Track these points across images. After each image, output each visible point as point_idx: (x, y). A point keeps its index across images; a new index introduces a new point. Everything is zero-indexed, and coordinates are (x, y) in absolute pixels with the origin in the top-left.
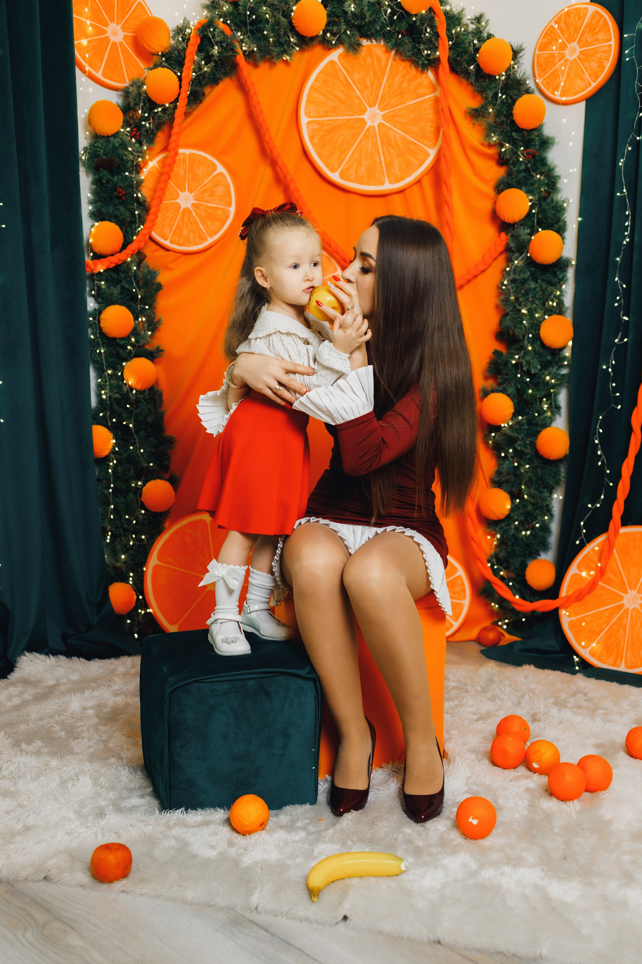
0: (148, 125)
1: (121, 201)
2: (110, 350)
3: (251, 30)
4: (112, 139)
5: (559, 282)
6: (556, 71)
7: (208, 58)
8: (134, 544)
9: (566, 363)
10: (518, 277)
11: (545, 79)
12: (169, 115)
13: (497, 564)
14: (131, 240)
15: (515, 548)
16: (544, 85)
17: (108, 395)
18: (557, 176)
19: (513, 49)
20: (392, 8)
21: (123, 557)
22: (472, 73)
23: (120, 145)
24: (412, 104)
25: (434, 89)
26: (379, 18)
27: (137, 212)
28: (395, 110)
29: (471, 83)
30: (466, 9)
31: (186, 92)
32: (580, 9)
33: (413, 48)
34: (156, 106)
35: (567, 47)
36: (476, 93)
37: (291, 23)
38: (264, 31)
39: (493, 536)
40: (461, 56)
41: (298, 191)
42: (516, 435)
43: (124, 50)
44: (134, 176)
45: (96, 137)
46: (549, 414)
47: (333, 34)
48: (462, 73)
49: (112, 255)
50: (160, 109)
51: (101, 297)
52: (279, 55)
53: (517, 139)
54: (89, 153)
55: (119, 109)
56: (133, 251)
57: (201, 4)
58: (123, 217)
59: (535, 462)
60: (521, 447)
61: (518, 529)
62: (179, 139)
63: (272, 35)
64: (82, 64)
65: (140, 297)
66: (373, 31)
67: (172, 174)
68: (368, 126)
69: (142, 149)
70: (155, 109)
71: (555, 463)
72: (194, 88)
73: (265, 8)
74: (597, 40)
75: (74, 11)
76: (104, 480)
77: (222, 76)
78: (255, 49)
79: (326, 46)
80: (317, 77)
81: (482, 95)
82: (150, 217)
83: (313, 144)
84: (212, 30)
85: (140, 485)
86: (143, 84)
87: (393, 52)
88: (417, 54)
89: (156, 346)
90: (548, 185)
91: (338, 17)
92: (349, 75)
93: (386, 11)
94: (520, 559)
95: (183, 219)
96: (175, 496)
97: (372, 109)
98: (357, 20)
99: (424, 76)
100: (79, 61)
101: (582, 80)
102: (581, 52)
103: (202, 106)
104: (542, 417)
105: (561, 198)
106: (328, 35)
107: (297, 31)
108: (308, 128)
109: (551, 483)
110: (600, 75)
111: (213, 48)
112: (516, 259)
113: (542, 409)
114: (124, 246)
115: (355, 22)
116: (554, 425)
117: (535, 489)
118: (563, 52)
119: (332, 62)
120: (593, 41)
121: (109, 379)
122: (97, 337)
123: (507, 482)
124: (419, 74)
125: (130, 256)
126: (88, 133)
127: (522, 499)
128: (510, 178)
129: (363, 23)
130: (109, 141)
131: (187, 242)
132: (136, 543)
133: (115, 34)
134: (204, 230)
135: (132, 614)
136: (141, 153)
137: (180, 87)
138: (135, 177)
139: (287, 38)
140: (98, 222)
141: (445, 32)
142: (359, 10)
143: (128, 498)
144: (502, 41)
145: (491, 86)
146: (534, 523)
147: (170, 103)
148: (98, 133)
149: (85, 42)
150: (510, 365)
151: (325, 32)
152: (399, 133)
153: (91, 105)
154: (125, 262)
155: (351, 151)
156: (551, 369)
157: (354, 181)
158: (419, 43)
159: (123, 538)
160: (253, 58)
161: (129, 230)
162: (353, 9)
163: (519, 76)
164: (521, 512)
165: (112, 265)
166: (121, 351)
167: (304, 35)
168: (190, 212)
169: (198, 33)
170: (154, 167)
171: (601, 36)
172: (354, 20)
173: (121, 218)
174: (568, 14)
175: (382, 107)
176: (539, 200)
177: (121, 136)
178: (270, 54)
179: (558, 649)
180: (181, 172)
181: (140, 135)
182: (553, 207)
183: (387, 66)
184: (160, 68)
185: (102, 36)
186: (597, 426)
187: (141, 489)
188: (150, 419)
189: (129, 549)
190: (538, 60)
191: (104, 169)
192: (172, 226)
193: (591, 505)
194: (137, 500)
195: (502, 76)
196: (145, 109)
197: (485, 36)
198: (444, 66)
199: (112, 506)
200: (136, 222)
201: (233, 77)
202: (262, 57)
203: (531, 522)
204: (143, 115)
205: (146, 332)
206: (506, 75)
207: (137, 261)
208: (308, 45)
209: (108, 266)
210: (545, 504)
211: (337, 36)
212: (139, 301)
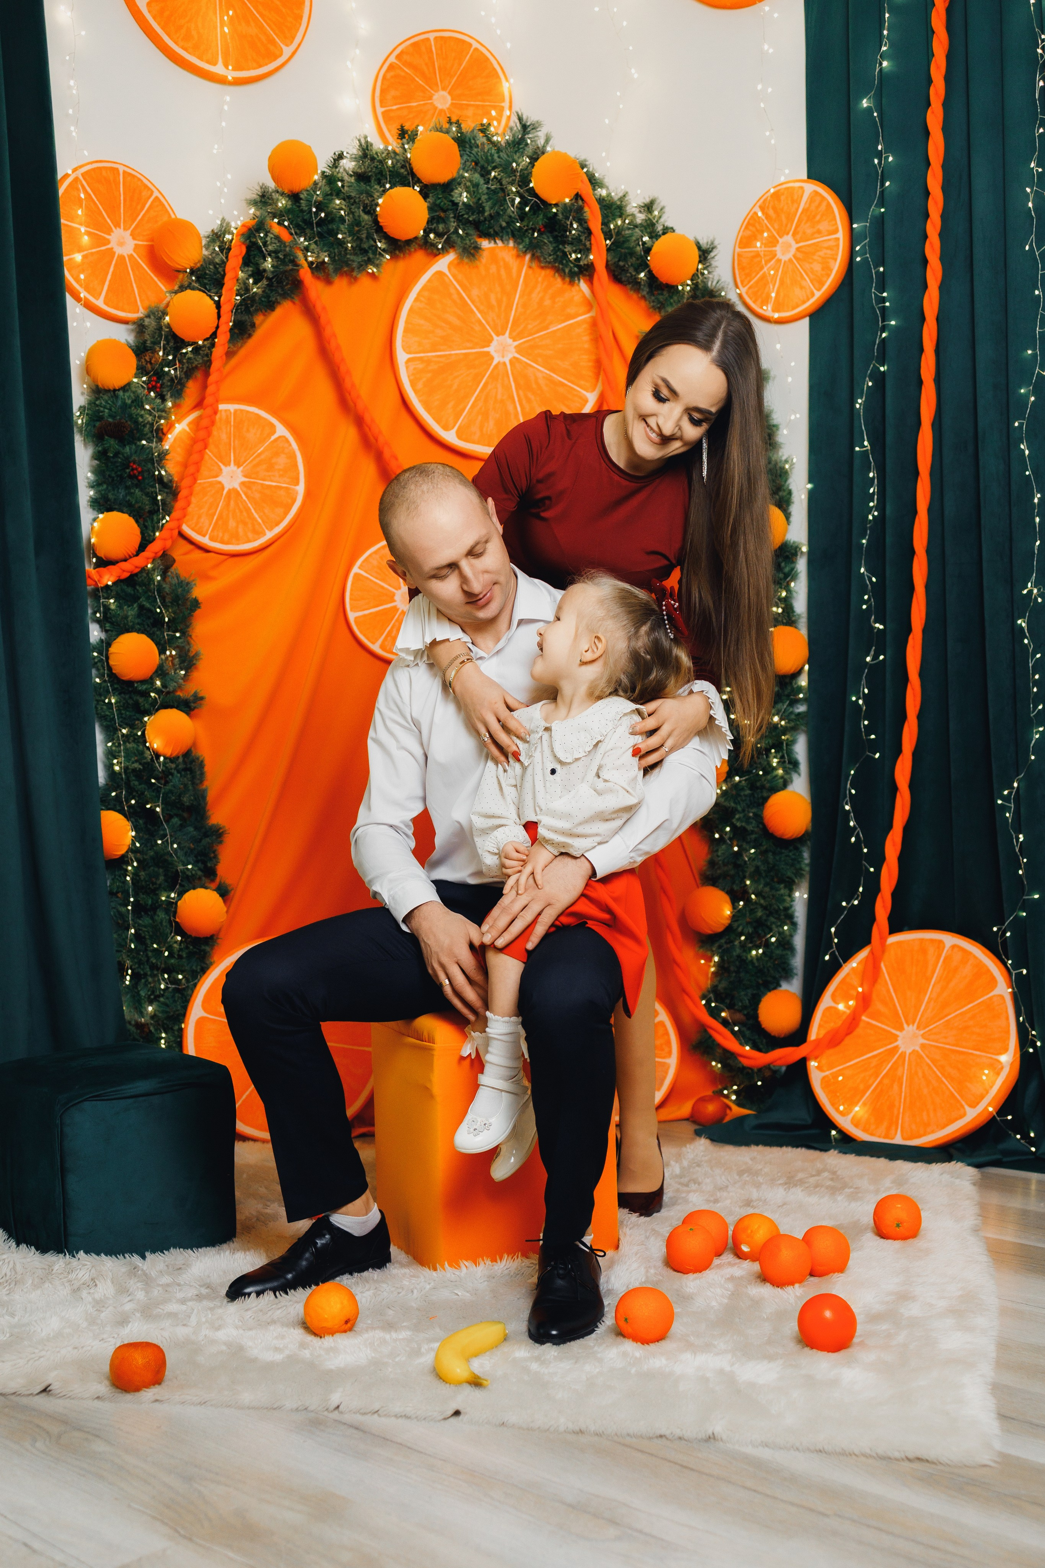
0: (172, 372)
1: (135, 482)
2: (124, 699)
3: (319, 233)
4: (121, 393)
5: (785, 580)
6: (764, 277)
7: (258, 275)
8: (167, 988)
11: (749, 288)
12: (203, 357)
13: (717, 1001)
14: (151, 539)
15: (742, 975)
16: (749, 297)
17: (123, 764)
18: (774, 426)
19: (699, 247)
20: (521, 196)
21: (150, 1009)
22: (644, 283)
23: (132, 402)
24: (558, 330)
25: (590, 306)
26: (505, 210)
27: (159, 498)
28: (534, 339)
29: (644, 297)
30: (630, 193)
31: (228, 323)
32: (794, 188)
33: (555, 251)
34: (184, 343)
35: (778, 242)
36: (651, 307)
37: (376, 221)
38: (338, 234)
39: (708, 959)
40: (625, 260)
41: (396, 459)
42: (733, 805)
43: (136, 266)
44: (154, 445)
45: (97, 391)
46: (780, 772)
47: (439, 235)
48: (629, 283)
49: (125, 560)
50: (190, 349)
51: (110, 622)
52: (362, 267)
54: (87, 414)
55: (131, 352)
56: (156, 553)
57: (246, 200)
58: (140, 504)
59: (764, 843)
60: (742, 822)
61: (745, 948)
62: (218, 390)
63: (349, 239)
64: (75, 288)
65: (167, 619)
66: (497, 229)
67: (211, 440)
68: (495, 362)
69: (165, 406)
70: (183, 348)
71: (793, 843)
72: (239, 317)
73: (338, 202)
74: (819, 232)
75: (61, 214)
76: (119, 893)
77: (279, 298)
78: (327, 259)
79: (429, 251)
80: (419, 294)
81: (660, 312)
82: (179, 504)
83: (417, 390)
84: (262, 235)
85: (173, 899)
86: (165, 313)
87: (528, 257)
88: (562, 259)
89: (192, 693)
91: (444, 211)
92: (465, 291)
93: (513, 201)
94: (750, 992)
95: (228, 504)
96: (227, 912)
97: (501, 338)
98: (473, 214)
99: (575, 289)
100: (71, 284)
101: (802, 288)
102: (798, 249)
103: (251, 342)
104: (769, 777)
105: (783, 456)
106: (432, 236)
107: (385, 233)
108: (407, 368)
109: (789, 874)
110: (826, 282)
111: (264, 260)
113: (769, 764)
114: (142, 547)
115: (470, 216)
116: (790, 788)
117: (766, 885)
118: (774, 249)
119: (440, 274)
120: (813, 234)
121: (124, 742)
122: (105, 681)
124: (566, 286)
125: (151, 561)
126: (85, 386)
127: (748, 901)
129: (483, 218)
130: (117, 397)
131: (235, 538)
132: (170, 986)
133: (121, 244)
134: (260, 520)
136: (164, 412)
137: (219, 317)
138: (156, 447)
139: (372, 243)
140: (102, 513)
141: (600, 227)
142: (475, 200)
143: (156, 918)
144: (683, 237)
146: (768, 936)
147: (205, 340)
148: (100, 386)
149: (78, 257)
151: (427, 232)
152: (542, 372)
153: (89, 347)
154: (143, 569)
155: (473, 399)
157: (478, 443)
158: (564, 243)
159: (150, 979)
160: (324, 272)
161: (149, 523)
162: (465, 200)
163: (710, 284)
164: (747, 920)
165: (125, 575)
166: (141, 700)
167: (396, 237)
168: (238, 494)
169: (242, 240)
170: (184, 430)
171: (824, 226)
172: (467, 214)
173: (137, 506)
174: (776, 195)
175: (514, 334)
177: (134, 389)
178: (348, 265)
179: (809, 1121)
180: (224, 436)
181: (161, 389)
183: (519, 276)
184: (189, 291)
185: (103, 248)
186: (848, 786)
187: (176, 903)
188: (186, 800)
189: (159, 996)
190: (739, 261)
191: (111, 436)
192: (215, 514)
193: (847, 903)
194: (170, 922)
195: (687, 285)
196: (169, 348)
197: (659, 230)
198: (602, 274)
199: (133, 930)
200: (159, 512)
201: (296, 300)
202: (336, 271)
203: (765, 934)
204: (165, 358)
205: (178, 671)
206: (693, 284)
207: (162, 568)
208: (403, 251)
209: (119, 577)
210: (781, 907)
211: (445, 238)
212: (165, 626)
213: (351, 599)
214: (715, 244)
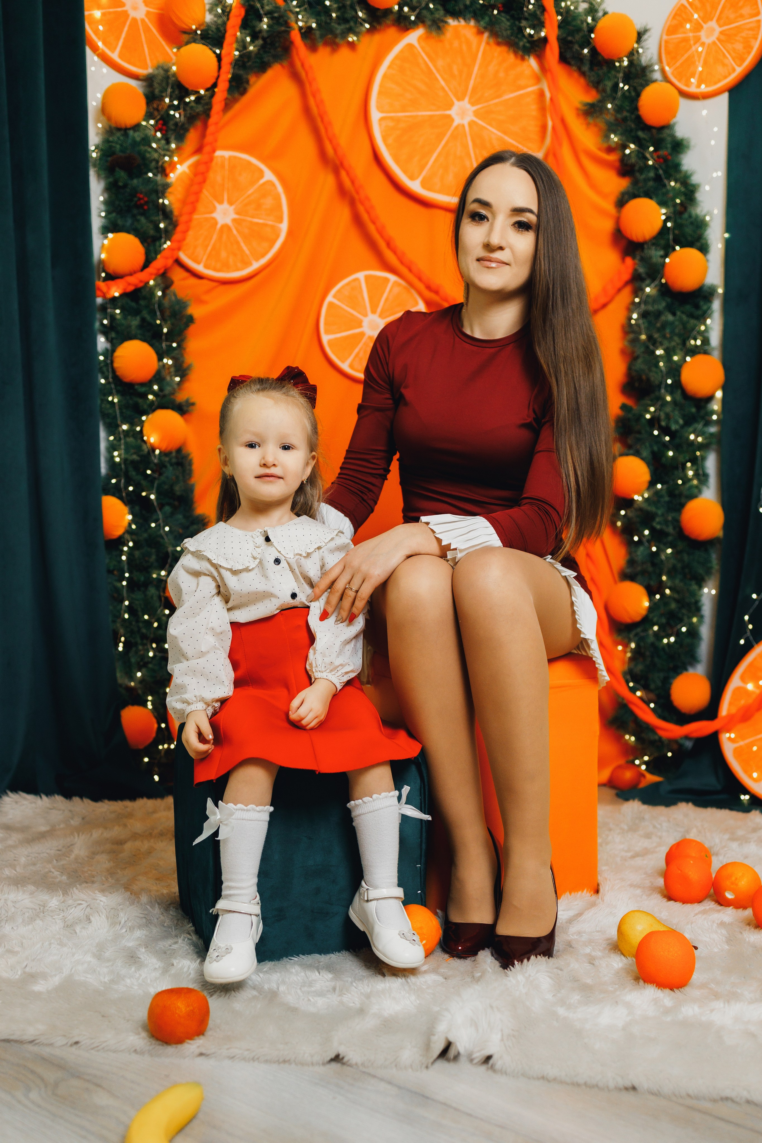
0: (177, 115)
1: (141, 210)
2: (126, 399)
3: (308, 2)
4: (131, 133)
5: (703, 316)
6: (692, 55)
7: (255, 36)
8: (155, 656)
9: (715, 417)
10: (650, 308)
11: (675, 69)
12: (203, 106)
13: (632, 681)
14: (153, 259)
15: (656, 660)
16: (674, 74)
17: (122, 457)
18: (696, 184)
19: (635, 30)
21: (139, 674)
22: (586, 58)
23: (141, 140)
24: (511, 98)
25: (538, 80)
27: (162, 226)
28: (490, 105)
29: (583, 74)
31: (227, 75)
33: (511, 27)
34: (188, 92)
35: (702, 27)
36: (591, 84)
38: (325, 1)
39: (626, 646)
40: (573, 36)
42: (654, 511)
43: (147, 30)
44: (159, 179)
45: (112, 130)
46: (695, 482)
47: (412, 9)
48: (573, 59)
49: (131, 274)
50: (193, 98)
51: (115, 331)
52: (345, 34)
53: (645, 139)
54: (101, 150)
56: (159, 270)
58: (145, 229)
59: (680, 543)
60: (662, 525)
61: (658, 636)
63: (335, 6)
64: (93, 40)
65: (165, 330)
66: (462, 7)
68: (455, 124)
69: (169, 148)
70: (187, 96)
71: (704, 545)
72: (237, 71)
74: (742, 16)
76: (115, 570)
77: (271, 59)
78: (314, 25)
79: (402, 25)
80: (392, 62)
81: (598, 87)
82: (180, 228)
83: (387, 145)
86: (171, 66)
87: (486, 35)
88: (517, 35)
89: (186, 398)
90: (685, 194)
92: (430, 61)
94: (662, 675)
95: (220, 237)
97: (461, 103)
99: (525, 64)
100: (90, 36)
101: (724, 65)
102: (721, 33)
103: (245, 98)
104: (687, 486)
105: (701, 211)
106: (406, 9)
107: (367, 2)
108: (380, 125)
109: (701, 571)
110: (746, 60)
111: (261, 20)
112: (648, 286)
113: (686, 475)
114: (146, 264)
116: (702, 497)
117: (681, 581)
118: (698, 34)
119: (410, 46)
120: (736, 19)
121: (125, 437)
122: (110, 382)
123: (644, 572)
124: (519, 61)
125: (153, 277)
126: (100, 125)
127: (663, 595)
128: (636, 188)
130: (127, 135)
131: (226, 267)
133: (135, 8)
134: (247, 252)
135: (151, 749)
136: (168, 152)
137: (220, 67)
138: (160, 181)
139: (353, 13)
140: (111, 233)
141: (553, 4)
143: (148, 593)
144: (622, 19)
145: (610, 75)
146: (679, 626)
147: (206, 90)
148: (114, 124)
149: (97, 14)
150: (643, 421)
151: (402, 6)
152: (496, 134)
153: (104, 91)
154: (146, 285)
155: (436, 154)
156: (696, 425)
157: (439, 192)
158: (519, 20)
159: (140, 647)
160: (312, 38)
161: (152, 248)
163: (644, 61)
164: (662, 611)
165: (131, 288)
167: (377, 6)
168: (230, 229)
169: (242, 3)
170: (184, 173)
171: (746, 12)
173: (142, 230)
175: (473, 100)
176: (675, 213)
177: (142, 129)
178: (332, 33)
179: (719, 787)
180: (219, 179)
181: (167, 131)
182: (692, 223)
183: (478, 51)
184: (193, 45)
185: (119, 9)
188: (178, 489)
189: (148, 663)
190: (666, 46)
191: (121, 168)
192: (208, 245)
193: (758, 596)
194: (160, 597)
195: (623, 61)
196: (174, 96)
197: (600, 14)
198: (553, 51)
199: (127, 603)
200: (161, 238)
201: (285, 63)
202: (322, 36)
203: (677, 625)
204: (171, 103)
205: (173, 377)
206: (629, 61)
207: (162, 286)
208: (379, 23)
209: (125, 289)
210: (693, 600)
211: (417, 11)
212: (164, 337)
213: (326, 324)
214: (648, 27)
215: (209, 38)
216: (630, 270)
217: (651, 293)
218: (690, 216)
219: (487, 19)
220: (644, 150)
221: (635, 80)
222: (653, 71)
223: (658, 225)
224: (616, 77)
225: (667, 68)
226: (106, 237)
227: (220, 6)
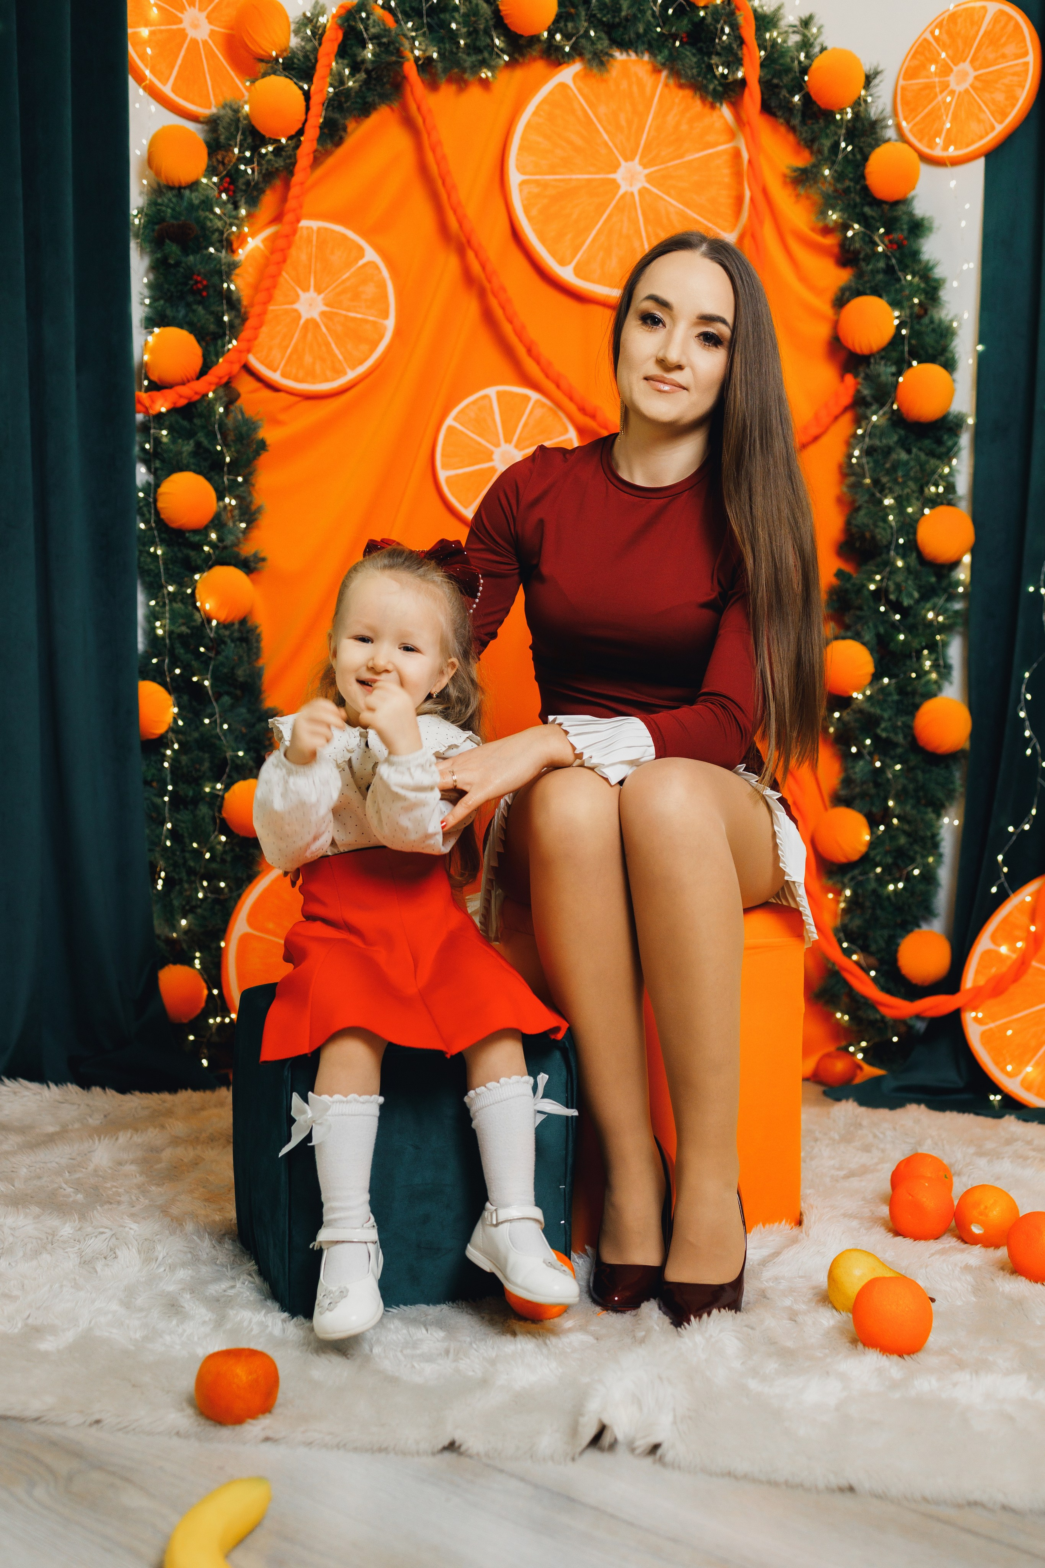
0: (249, 171)
1: (199, 298)
2: (173, 550)
3: (429, 22)
4: (187, 192)
5: (947, 455)
6: (937, 108)
7: (356, 68)
8: (205, 897)
9: (961, 590)
10: (877, 442)
11: (915, 125)
12: (285, 160)
13: (846, 941)
14: (214, 364)
15: (879, 912)
16: (913, 131)
17: (167, 628)
18: (940, 279)
19: (865, 72)
21: (184, 922)
22: (797, 108)
23: (201, 202)
24: (698, 159)
25: (733, 136)
26: (643, 12)
27: (226, 318)
28: (667, 168)
29: (792, 129)
30: (786, 5)
31: (317, 120)
32: (973, 9)
33: (698, 64)
34: (264, 140)
35: (951, 70)
36: (803, 143)
37: (497, 12)
38: (451, 24)
39: (838, 893)
40: (780, 78)
42: (878, 713)
43: (211, 55)
44: (223, 256)
45: (161, 188)
46: (934, 676)
47: (567, 36)
48: (779, 109)
49: (183, 383)
50: (270, 148)
51: (160, 459)
52: (476, 68)
53: (873, 218)
54: (146, 215)
56: (220, 378)
58: (203, 322)
59: (913, 758)
60: (886, 732)
61: (882, 881)
63: (464, 30)
64: (138, 67)
65: (228, 459)
66: (633, 36)
67: (288, 261)
68: (621, 191)
69: (238, 214)
70: (263, 146)
71: (945, 760)
72: (331, 115)
74: (1004, 56)
76: (154, 781)
77: (377, 99)
78: (435, 55)
79: (553, 57)
80: (538, 108)
81: (811, 146)
82: (250, 323)
83: (530, 218)
84: (363, 17)
85: (220, 790)
86: (242, 105)
87: (664, 74)
88: (706, 75)
89: (253, 551)
90: (926, 293)
91: (575, 9)
92: (590, 108)
94: (886, 933)
95: (304, 336)
97: (630, 164)
98: (608, 13)
99: (715, 114)
100: (134, 61)
101: (979, 121)
102: (976, 78)
103: (341, 151)
104: (923, 680)
105: (947, 315)
106: (558, 37)
107: (507, 26)
108: (521, 191)
109: (940, 795)
110: (1011, 113)
111: (364, 47)
112: (875, 413)
113: (921, 666)
114: (204, 371)
115: (604, 16)
116: (943, 696)
117: (913, 807)
118: (946, 79)
119: (563, 86)
120: (996, 59)
121: (170, 601)
122: (151, 528)
123: (864, 795)
124: (707, 110)
125: (213, 387)
126: (145, 182)
127: (889, 825)
128: (861, 282)
129: (617, 20)
130: (181, 197)
131: (311, 376)
132: (209, 895)
133: (195, 26)
134: (340, 357)
135: (198, 1024)
136: (236, 220)
137: (308, 109)
138: (224, 259)
139: (488, 40)
140: (158, 328)
141: (754, 35)
143: (198, 813)
145: (828, 131)
146: (910, 868)
147: (289, 138)
148: (164, 181)
149: (145, 32)
150: (866, 593)
151: (553, 32)
152: (674, 206)
153: (152, 134)
154: (204, 398)
155: (595, 232)
156: (936, 600)
157: (598, 281)
158: (709, 55)
159: (186, 886)
160: (432, 72)
161: (212, 349)
163: (873, 113)
164: (887, 848)
165: (183, 402)
167: (519, 32)
168: (317, 325)
169: (339, 22)
170: (257, 248)
171: (1010, 50)
172: (600, 14)
173: (199, 325)
174: (955, 17)
175: (646, 161)
176: (911, 316)
177: (202, 190)
178: (459, 68)
179: (961, 1084)
180: (304, 257)
181: (234, 192)
182: (934, 330)
183: (653, 94)
184: (273, 78)
185: (174, 27)
186: (1023, 690)
187: (223, 798)
188: (240, 673)
189: (196, 907)
190: (904, 95)
191: (173, 240)
192: (287, 347)
193: (1015, 828)
194: (214, 819)
195: (847, 113)
196: (246, 145)
197: (817, 49)
198: (753, 96)
199: (169, 826)
200: (224, 334)
201: (396, 105)
202: (445, 70)
203: (907, 866)
204: (241, 155)
205: (237, 523)
206: (853, 113)
207: (225, 399)
208: (522, 55)
209: (175, 403)
210: (929, 834)
211: (574, 39)
212: (225, 469)
213: (443, 455)
214: (879, 69)
215: (294, 69)
216: (851, 392)
217: (878, 423)
218: (932, 321)
219: (666, 52)
220: (872, 232)
221: (862, 140)
222: (886, 127)
223: (889, 333)
224: (836, 134)
225: (904, 124)
226: (152, 333)
227: (310, 26)
